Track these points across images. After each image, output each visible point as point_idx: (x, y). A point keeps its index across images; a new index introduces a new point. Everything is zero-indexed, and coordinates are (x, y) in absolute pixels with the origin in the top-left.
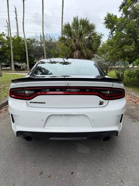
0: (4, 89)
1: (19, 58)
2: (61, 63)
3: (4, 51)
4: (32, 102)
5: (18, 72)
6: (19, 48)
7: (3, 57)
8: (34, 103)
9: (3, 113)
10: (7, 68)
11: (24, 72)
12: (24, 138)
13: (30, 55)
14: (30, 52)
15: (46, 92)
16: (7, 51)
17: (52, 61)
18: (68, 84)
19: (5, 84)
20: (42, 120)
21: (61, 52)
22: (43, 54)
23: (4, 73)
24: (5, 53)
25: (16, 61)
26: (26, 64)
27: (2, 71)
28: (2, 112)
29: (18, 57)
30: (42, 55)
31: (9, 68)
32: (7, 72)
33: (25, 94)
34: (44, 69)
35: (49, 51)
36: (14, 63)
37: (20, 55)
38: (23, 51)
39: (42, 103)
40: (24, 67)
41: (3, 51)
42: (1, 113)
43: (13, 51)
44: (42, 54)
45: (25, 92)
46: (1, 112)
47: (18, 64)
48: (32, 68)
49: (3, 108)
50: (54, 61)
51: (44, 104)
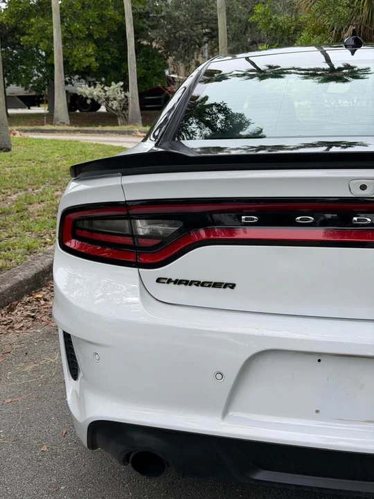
0: (22, 213)
1: (88, 56)
2: (311, 74)
3: (21, 26)
4: (169, 281)
5: (86, 132)
6: (89, 7)
7: (16, 57)
8: (178, 282)
9: (20, 329)
10: (35, 110)
11: (116, 128)
12: (125, 460)
13: (145, 43)
14: (145, 23)
15: (231, 231)
16: (32, 25)
17: (262, 67)
18: (363, 187)
19: (26, 190)
20: (219, 376)
21: (308, 16)
22: (213, 35)
23: (18, 135)
24: (24, 34)
25: (77, 72)
26: (126, 88)
27: (10, 125)
28: (17, 326)
29: (87, 54)
30: (205, 39)
31: (42, 110)
32: (32, 131)
33: (134, 235)
34: (223, 109)
35: (244, 17)
36: (66, 83)
37: (97, 42)
38: (111, 19)
39: (216, 285)
40: (115, 105)
41: (16, 22)
42: (12, 328)
43: (62, 22)
44: (205, 34)
45: (132, 227)
46: (10, 326)
47: (83, 89)
48: (161, 109)
49: (19, 308)
50: (270, 67)
51: (228, 289)
